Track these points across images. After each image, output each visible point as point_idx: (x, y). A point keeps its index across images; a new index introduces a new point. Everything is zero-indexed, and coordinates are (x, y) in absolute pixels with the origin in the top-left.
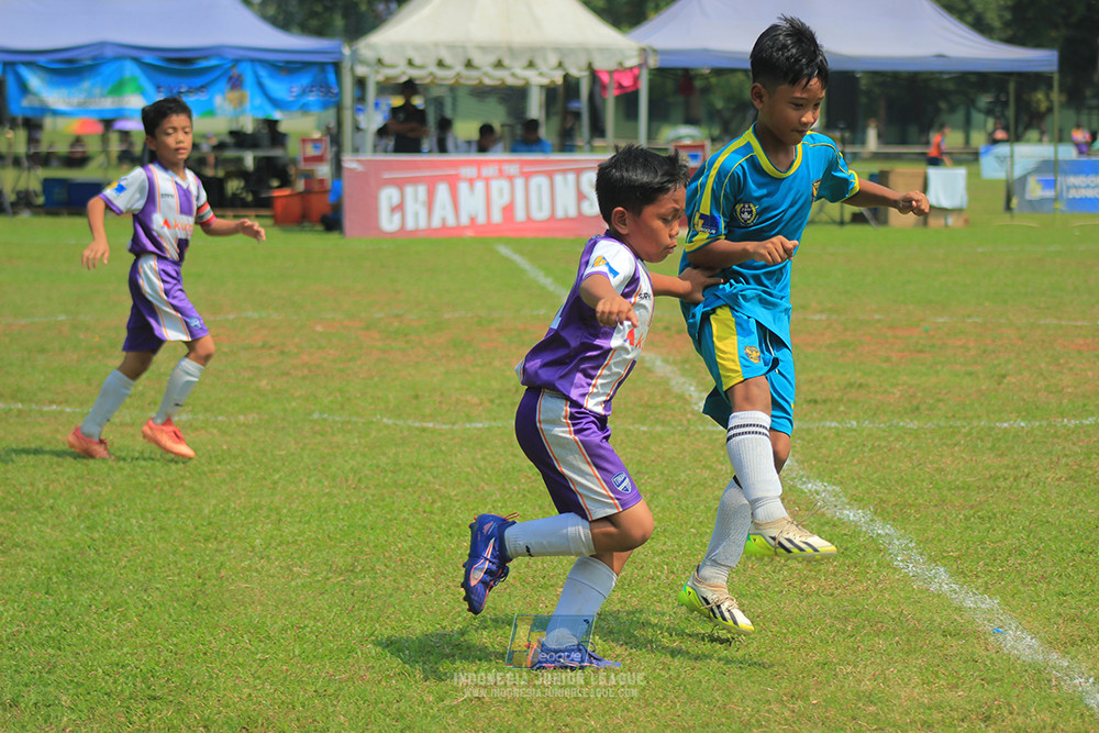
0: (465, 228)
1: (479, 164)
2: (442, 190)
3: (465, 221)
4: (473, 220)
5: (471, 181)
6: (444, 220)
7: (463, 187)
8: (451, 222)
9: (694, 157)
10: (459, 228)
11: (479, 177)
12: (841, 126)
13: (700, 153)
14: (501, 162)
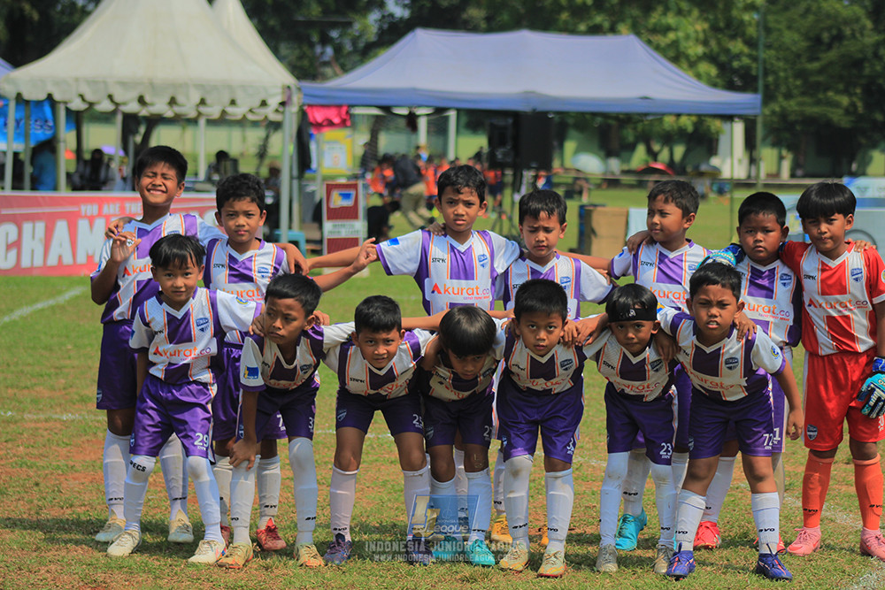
0: (82, 266)
1: (101, 202)
2: (61, 227)
3: (81, 259)
4: (90, 258)
5: (91, 219)
6: (60, 258)
7: (83, 225)
8: (68, 260)
9: (347, 196)
10: (75, 266)
11: (100, 214)
12: (534, 165)
13: (353, 192)
14: (123, 200)
